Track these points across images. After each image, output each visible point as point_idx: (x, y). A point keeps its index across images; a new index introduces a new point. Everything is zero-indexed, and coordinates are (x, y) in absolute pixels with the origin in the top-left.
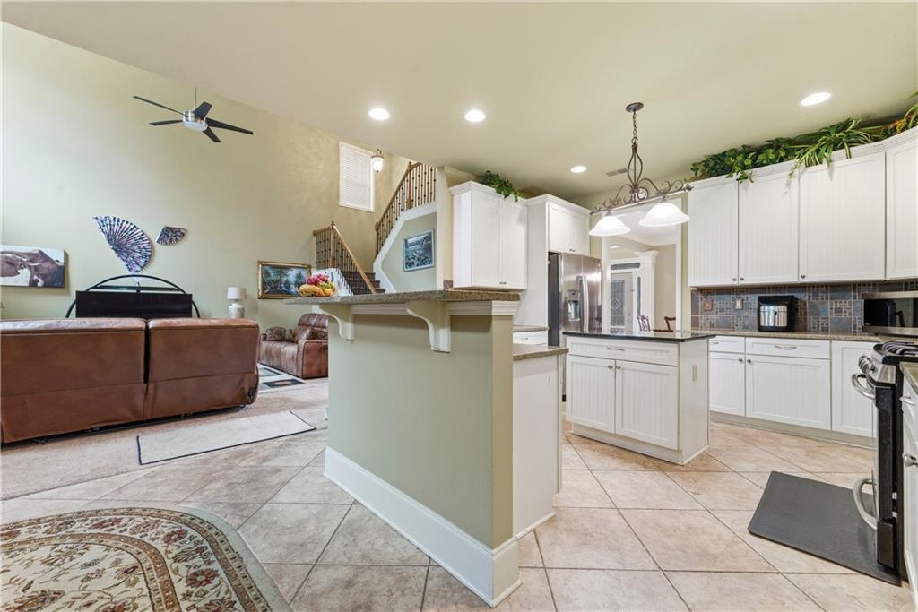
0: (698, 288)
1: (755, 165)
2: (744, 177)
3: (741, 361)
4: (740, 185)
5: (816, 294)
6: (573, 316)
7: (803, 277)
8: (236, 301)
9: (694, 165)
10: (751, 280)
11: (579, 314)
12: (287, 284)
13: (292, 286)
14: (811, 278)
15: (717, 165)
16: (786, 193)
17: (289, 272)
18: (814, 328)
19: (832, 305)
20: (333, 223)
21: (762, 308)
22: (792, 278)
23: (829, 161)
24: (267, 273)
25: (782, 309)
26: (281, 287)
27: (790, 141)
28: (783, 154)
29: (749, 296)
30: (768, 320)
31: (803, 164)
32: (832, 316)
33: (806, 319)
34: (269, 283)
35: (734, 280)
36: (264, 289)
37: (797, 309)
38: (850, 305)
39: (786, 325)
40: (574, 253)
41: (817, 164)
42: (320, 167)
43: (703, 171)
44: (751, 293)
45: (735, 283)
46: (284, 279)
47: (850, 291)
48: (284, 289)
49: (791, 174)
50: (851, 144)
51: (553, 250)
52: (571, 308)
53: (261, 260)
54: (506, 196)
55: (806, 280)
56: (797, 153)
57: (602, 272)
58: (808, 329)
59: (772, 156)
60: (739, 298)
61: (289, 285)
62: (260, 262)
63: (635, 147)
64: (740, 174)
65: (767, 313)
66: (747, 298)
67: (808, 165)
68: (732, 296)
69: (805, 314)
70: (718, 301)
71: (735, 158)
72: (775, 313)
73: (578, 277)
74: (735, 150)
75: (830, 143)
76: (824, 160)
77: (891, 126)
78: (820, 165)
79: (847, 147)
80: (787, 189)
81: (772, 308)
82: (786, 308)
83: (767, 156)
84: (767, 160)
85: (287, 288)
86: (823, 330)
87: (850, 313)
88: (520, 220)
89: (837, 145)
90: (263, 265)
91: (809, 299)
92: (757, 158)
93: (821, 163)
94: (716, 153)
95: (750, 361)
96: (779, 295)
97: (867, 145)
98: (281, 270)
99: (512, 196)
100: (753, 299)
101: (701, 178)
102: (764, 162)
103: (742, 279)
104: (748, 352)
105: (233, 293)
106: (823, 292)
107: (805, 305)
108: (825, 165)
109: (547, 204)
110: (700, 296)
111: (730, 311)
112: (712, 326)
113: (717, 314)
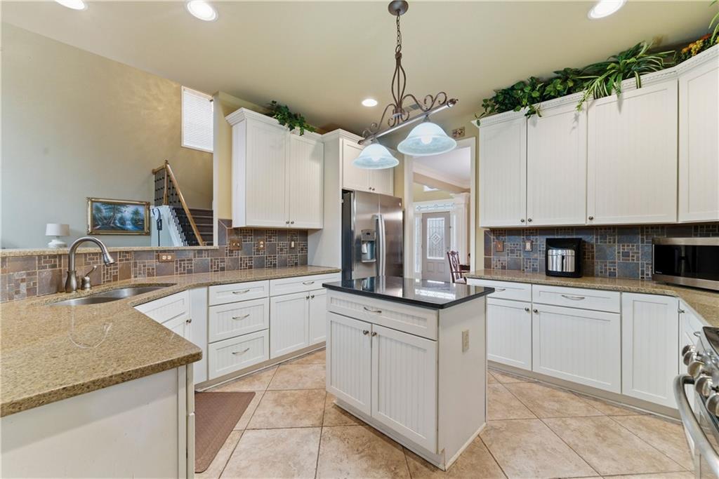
0: (490, 228)
1: (544, 98)
2: (532, 112)
3: (528, 310)
4: (529, 120)
5: (603, 237)
6: (369, 256)
7: (591, 219)
8: (58, 237)
9: (485, 101)
10: (538, 222)
11: (375, 254)
12: (122, 221)
13: (127, 222)
14: (599, 221)
15: (506, 100)
16: (574, 128)
17: (123, 209)
18: (601, 272)
19: (619, 249)
20: (167, 162)
21: (550, 251)
22: (581, 221)
23: (619, 92)
24: (98, 210)
25: (570, 253)
26: (114, 223)
27: (578, 72)
28: (571, 84)
29: (538, 237)
30: (555, 266)
31: (592, 96)
32: (619, 260)
33: (593, 263)
34: (101, 219)
35: (523, 221)
36: (94, 225)
37: (584, 254)
38: (638, 248)
39: (573, 271)
40: (375, 192)
41: (605, 95)
42: (160, 109)
43: (493, 106)
44: (540, 234)
45: (523, 225)
46: (119, 215)
47: (638, 234)
48: (119, 225)
49: (579, 107)
50: (641, 72)
51: (347, 187)
52: (366, 249)
53: (90, 196)
54: (292, 128)
55: (594, 223)
56: (585, 85)
57: (404, 212)
58: (595, 273)
59: (560, 87)
60: (529, 240)
61: (125, 222)
62: (89, 199)
63: (398, 56)
64: (528, 108)
65: (555, 257)
66: (537, 239)
67: (597, 97)
68: (522, 237)
69: (593, 258)
70: (510, 242)
71: (522, 90)
72: (563, 257)
73: (373, 216)
74: (523, 82)
75: (619, 71)
76: (613, 91)
77: (685, 50)
78: (608, 97)
79: (637, 75)
80: (575, 124)
81: (560, 252)
82: (574, 252)
83: (555, 87)
84: (555, 92)
85: (122, 224)
86: (610, 275)
87: (638, 258)
88: (314, 156)
89: (627, 73)
90: (92, 202)
91: (597, 242)
92: (545, 90)
93: (610, 95)
94: (505, 87)
95: (536, 311)
96: (567, 237)
97: (658, 73)
98: (115, 206)
99: (298, 128)
100: (541, 241)
101: (491, 113)
102: (552, 94)
103: (530, 220)
104: (533, 301)
105: (52, 230)
106: (610, 235)
107: (593, 248)
108: (614, 96)
109: (341, 140)
110: (492, 237)
111: (520, 253)
112: (503, 268)
113: (508, 255)
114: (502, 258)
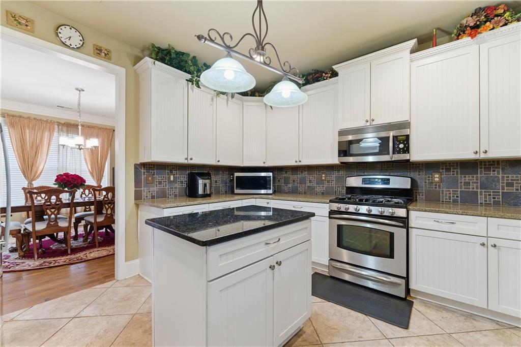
0: (140, 164)
35: (186, 159)
44: (179, 169)
60: (172, 173)
66: (177, 173)
68: (167, 171)
70: (158, 175)
72: (205, 185)
103: (191, 159)
110: (143, 171)
111: (166, 184)
112: (153, 197)
113: (157, 186)
114: (151, 189)
